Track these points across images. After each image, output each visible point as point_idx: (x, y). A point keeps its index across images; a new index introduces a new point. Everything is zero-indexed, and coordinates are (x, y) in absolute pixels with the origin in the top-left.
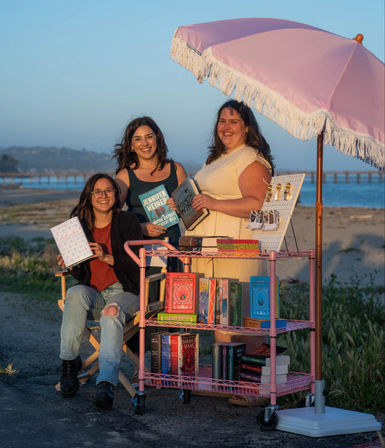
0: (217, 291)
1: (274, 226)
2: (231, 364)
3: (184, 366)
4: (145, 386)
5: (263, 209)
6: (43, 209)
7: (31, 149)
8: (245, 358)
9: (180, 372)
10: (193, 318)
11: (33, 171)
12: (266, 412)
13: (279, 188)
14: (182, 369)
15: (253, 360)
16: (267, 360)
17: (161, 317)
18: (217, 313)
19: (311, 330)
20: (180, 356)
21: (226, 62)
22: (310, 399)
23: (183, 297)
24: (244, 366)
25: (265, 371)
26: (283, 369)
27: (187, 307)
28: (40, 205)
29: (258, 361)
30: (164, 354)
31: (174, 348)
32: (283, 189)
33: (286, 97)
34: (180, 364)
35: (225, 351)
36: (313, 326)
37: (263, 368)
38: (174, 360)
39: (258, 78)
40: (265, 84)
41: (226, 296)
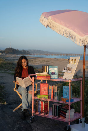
0: (54, 89)
1: (71, 71)
2: (57, 111)
3: (44, 110)
4: (34, 115)
5: (67, 66)
6: (32, 60)
7: (32, 50)
8: (61, 109)
9: (43, 112)
10: (47, 97)
11: (32, 54)
12: (67, 127)
13: (72, 61)
14: (44, 111)
15: (64, 110)
16: (68, 111)
17: (38, 96)
18: (54, 95)
19: (81, 101)
20: (43, 107)
21: (55, 21)
22: (80, 120)
23: (45, 90)
24: (61, 111)
25: (67, 114)
26: (73, 113)
27: (46, 93)
28: (32, 59)
29: (65, 111)
30: (39, 106)
31: (42, 105)
32: (73, 61)
33: (74, 31)
34: (43, 110)
35: (56, 107)
36: (82, 100)
37: (67, 113)
38: (42, 108)
39: (66, 26)
40: (68, 28)
41: (56, 91)
